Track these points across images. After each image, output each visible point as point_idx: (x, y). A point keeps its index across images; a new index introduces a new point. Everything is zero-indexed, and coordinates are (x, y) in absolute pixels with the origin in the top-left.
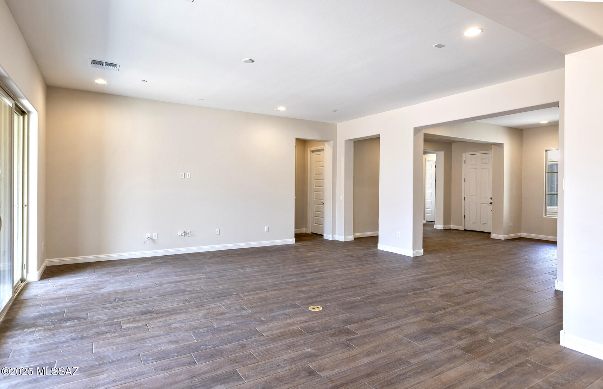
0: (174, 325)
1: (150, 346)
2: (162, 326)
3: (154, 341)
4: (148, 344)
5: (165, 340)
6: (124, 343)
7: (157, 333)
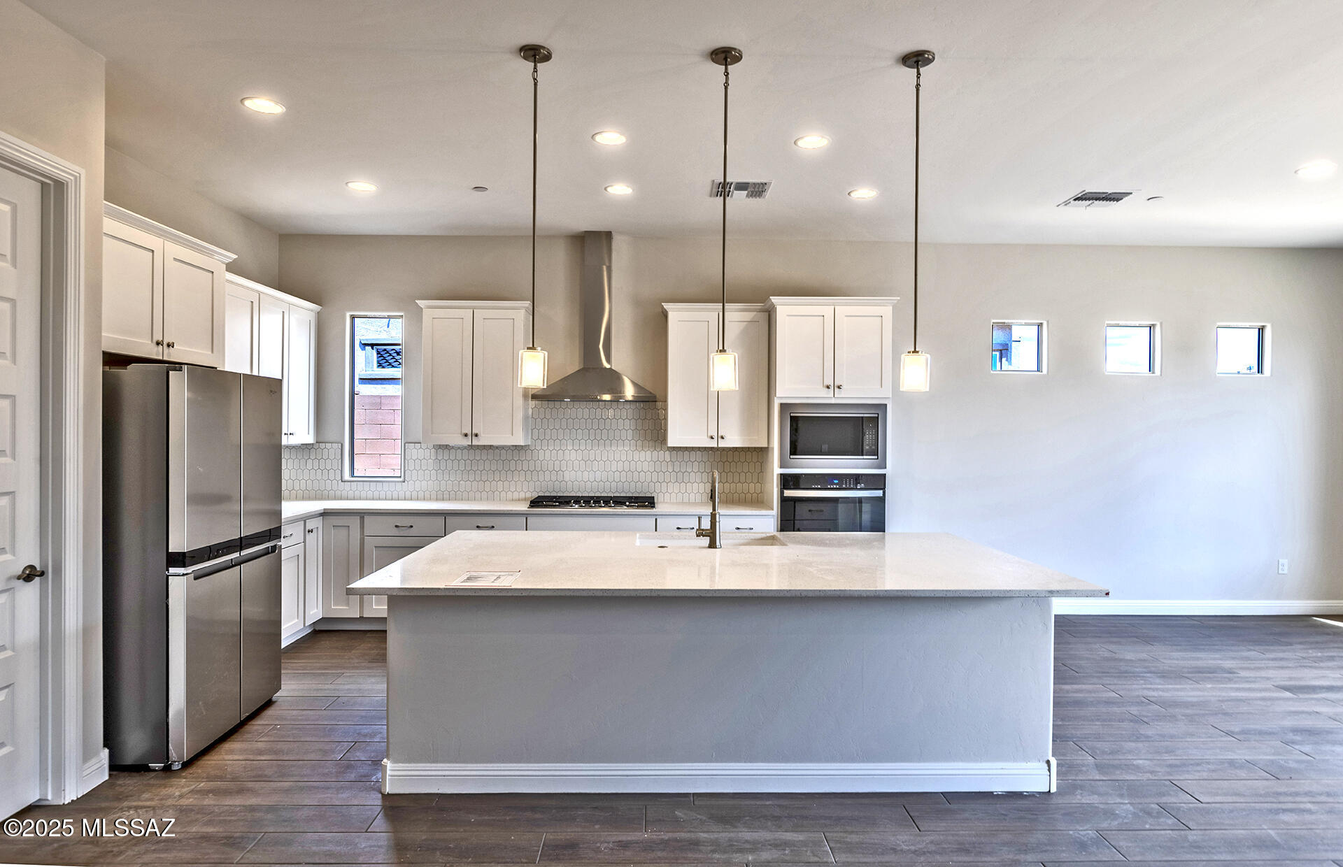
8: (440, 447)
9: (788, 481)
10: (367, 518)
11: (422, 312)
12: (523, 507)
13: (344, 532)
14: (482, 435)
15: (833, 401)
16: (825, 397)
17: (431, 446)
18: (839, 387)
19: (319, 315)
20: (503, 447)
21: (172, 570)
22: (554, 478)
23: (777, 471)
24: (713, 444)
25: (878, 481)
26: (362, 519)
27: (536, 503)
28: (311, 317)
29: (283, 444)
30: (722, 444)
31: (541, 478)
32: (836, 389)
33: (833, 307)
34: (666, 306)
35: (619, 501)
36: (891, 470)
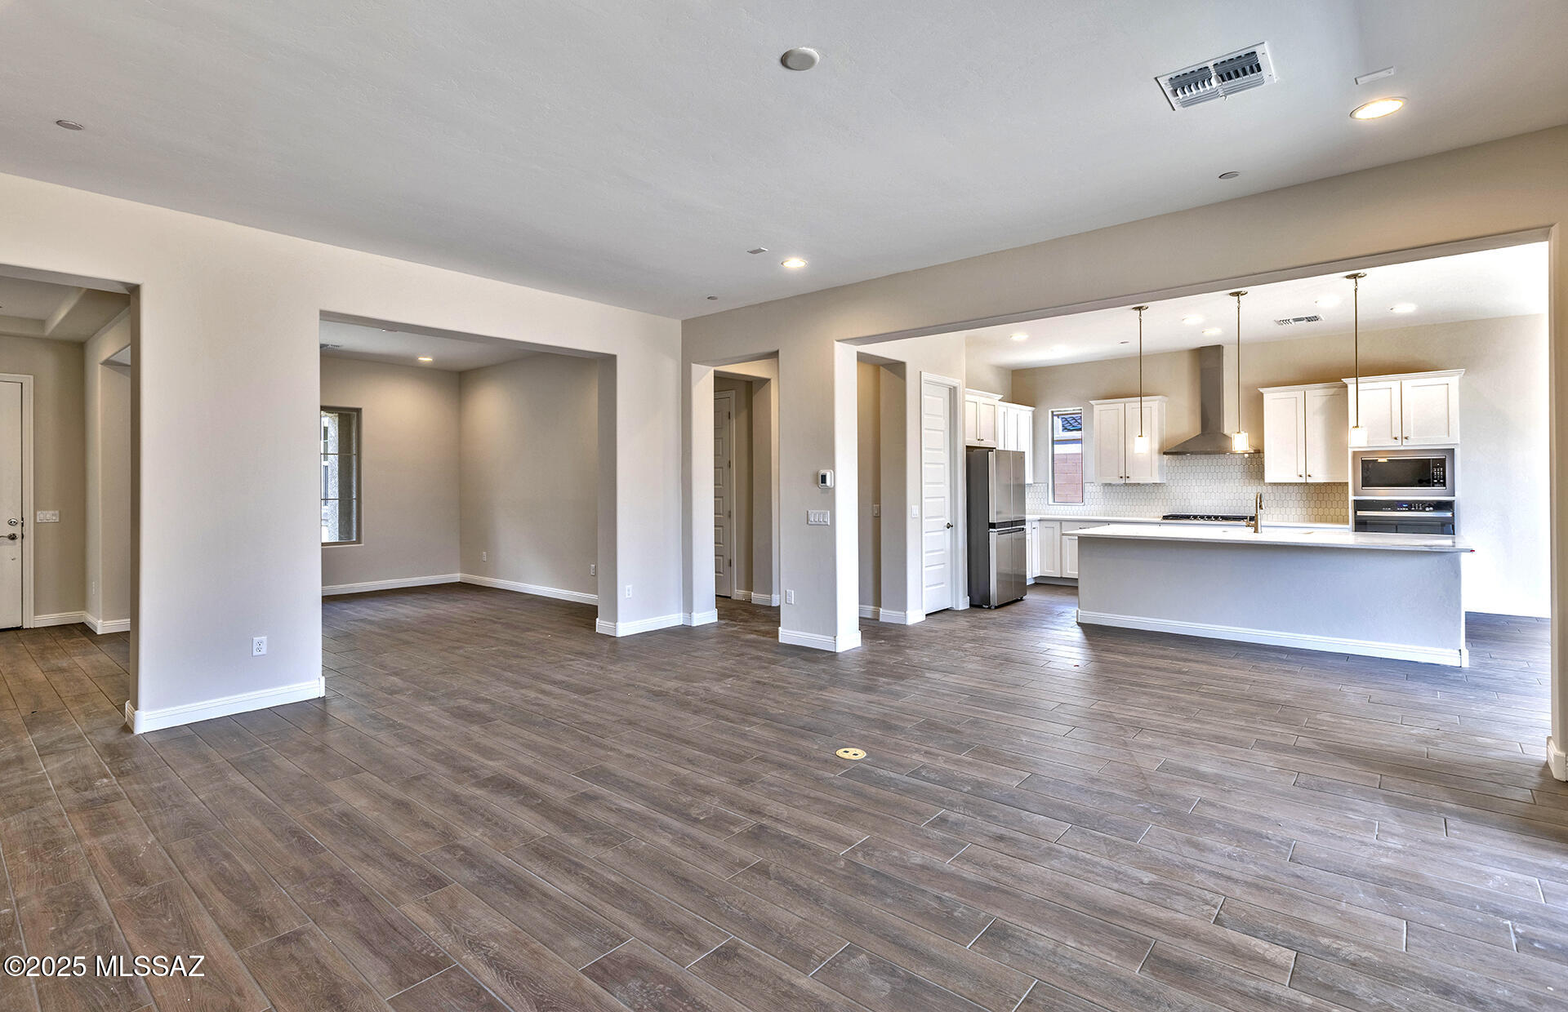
0: (1146, 880)
1: (1256, 864)
2: (1178, 894)
3: (1236, 870)
4: (1255, 868)
5: (1212, 858)
6: (1312, 902)
7: (1211, 883)
8: (1106, 484)
9: (1359, 505)
10: (1063, 523)
11: (1093, 408)
12: (1159, 520)
13: (1051, 530)
14: (1131, 477)
15: (1402, 448)
16: (1396, 445)
17: (1100, 484)
18: (1406, 438)
19: (1033, 412)
20: (1147, 484)
21: (991, 530)
22: (1183, 504)
23: (1351, 498)
24: (1302, 480)
25: (1447, 506)
26: (1061, 523)
27: (1165, 518)
28: (1030, 414)
29: (1027, 482)
30: (1309, 480)
31: (1174, 503)
32: (1404, 440)
33: (1399, 382)
34: (1261, 390)
35: (1225, 518)
36: (1459, 497)
